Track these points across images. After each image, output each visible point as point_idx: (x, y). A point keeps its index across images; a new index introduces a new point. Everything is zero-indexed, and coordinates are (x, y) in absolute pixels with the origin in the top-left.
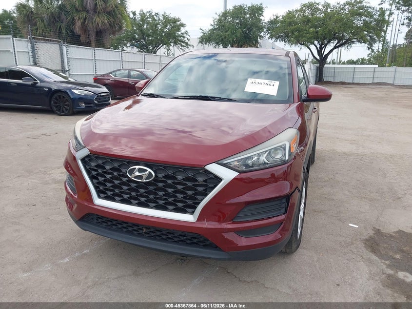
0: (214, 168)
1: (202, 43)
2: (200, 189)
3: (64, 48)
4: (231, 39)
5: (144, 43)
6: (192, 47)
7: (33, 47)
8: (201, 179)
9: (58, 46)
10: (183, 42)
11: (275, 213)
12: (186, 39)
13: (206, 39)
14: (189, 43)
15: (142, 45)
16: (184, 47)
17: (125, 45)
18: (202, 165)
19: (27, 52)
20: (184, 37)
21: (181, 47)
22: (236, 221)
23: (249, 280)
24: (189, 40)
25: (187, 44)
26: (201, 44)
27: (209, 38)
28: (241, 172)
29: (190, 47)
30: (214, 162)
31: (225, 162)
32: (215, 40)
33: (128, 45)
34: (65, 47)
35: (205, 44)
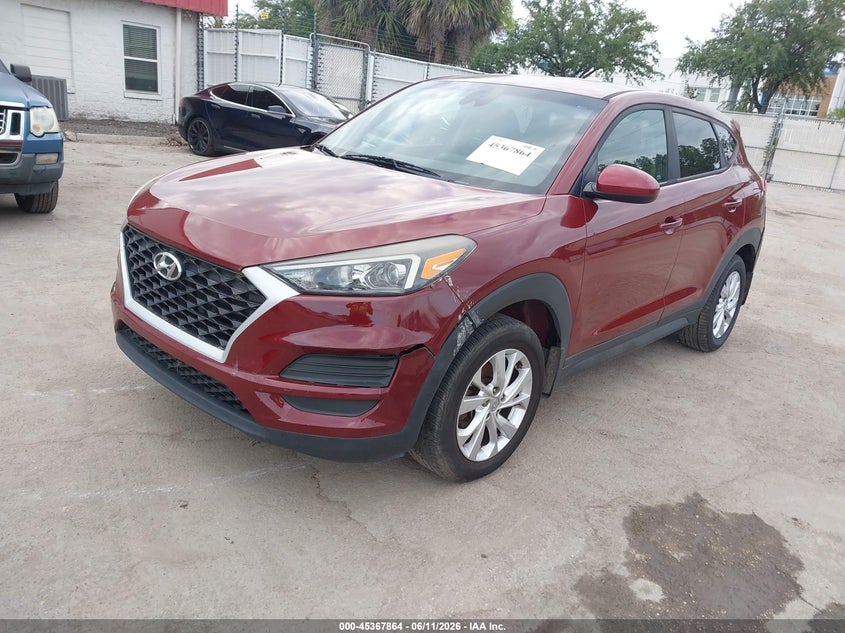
0: (257, 276)
1: (683, 71)
2: (236, 308)
3: (371, 59)
4: (752, 66)
5: (559, 61)
6: (659, 78)
7: (315, 55)
8: (236, 291)
9: (361, 54)
10: (643, 65)
11: (365, 381)
12: (649, 60)
13: (694, 62)
14: (655, 69)
15: (555, 65)
16: (642, 74)
17: (522, 62)
18: (239, 266)
19: (303, 62)
20: (645, 54)
21: (635, 76)
22: (288, 377)
23: (333, 498)
24: (656, 60)
25: (650, 70)
26: (680, 72)
27: (702, 59)
28: (304, 293)
29: (655, 77)
30: (258, 265)
31: (277, 269)
32: (715, 64)
33: (527, 64)
34: (373, 57)
35: (690, 73)
